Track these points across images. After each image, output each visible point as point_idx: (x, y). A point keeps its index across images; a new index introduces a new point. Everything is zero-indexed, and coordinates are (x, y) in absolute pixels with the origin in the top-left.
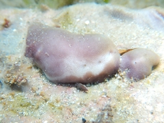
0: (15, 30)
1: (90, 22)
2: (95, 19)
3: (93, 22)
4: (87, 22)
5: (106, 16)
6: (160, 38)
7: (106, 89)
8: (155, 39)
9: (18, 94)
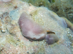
0: (18, 11)
1: (43, 16)
2: (45, 15)
3: (44, 16)
4: (42, 16)
5: (49, 16)
6: (63, 31)
7: (38, 44)
8: (61, 30)
9: (12, 36)
